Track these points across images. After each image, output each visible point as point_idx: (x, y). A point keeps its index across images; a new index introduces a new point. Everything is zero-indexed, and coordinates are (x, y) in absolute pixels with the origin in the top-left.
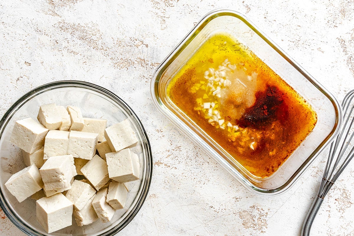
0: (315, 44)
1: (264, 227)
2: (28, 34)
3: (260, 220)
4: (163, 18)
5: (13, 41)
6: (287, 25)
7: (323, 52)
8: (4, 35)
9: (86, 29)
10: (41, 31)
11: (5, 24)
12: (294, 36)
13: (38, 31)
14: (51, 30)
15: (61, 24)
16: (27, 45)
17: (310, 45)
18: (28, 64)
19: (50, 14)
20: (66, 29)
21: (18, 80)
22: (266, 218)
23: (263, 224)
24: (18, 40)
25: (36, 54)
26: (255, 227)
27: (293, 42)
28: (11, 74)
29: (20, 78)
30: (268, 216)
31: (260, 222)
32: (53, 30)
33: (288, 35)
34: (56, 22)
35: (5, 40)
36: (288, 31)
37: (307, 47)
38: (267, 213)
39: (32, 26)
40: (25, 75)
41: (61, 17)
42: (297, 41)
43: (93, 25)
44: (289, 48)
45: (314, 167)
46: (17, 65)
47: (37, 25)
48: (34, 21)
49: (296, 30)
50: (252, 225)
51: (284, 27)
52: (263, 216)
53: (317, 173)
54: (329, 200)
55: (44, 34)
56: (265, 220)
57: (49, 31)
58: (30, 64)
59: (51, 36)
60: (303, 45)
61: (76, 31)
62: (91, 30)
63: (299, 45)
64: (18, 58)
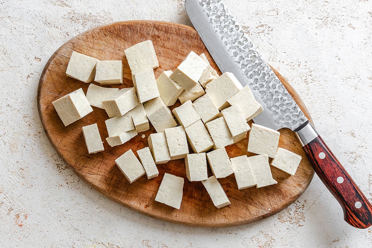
0: (345, 20)
1: (301, 221)
2: (36, 28)
3: (296, 212)
4: (180, 2)
5: (21, 35)
6: (314, 1)
7: (354, 28)
8: (11, 30)
9: (98, 18)
10: (50, 24)
11: (11, 18)
12: (322, 13)
13: (47, 23)
14: (60, 22)
15: (72, 15)
16: (36, 40)
17: (339, 21)
18: (38, 60)
19: (59, 5)
20: (76, 20)
21: (28, 77)
22: (302, 211)
23: (299, 217)
24: (26, 34)
25: (46, 48)
26: (292, 221)
27: (321, 19)
28: (21, 71)
29: (31, 75)
30: (305, 208)
31: (297, 215)
32: (63, 22)
33: (316, 12)
34: (66, 13)
35: (12, 35)
36: (315, 8)
37: (337, 23)
38: (303, 205)
39: (40, 18)
40: (36, 71)
41: (70, 7)
42: (325, 18)
43: (106, 14)
44: (317, 26)
45: (352, 153)
46: (27, 62)
47: (46, 17)
48: (42, 14)
49: (324, 6)
50: (288, 219)
51: (311, 4)
52: (300, 208)
53: (355, 159)
54: (370, 187)
55: (53, 27)
56: (302, 213)
57: (59, 23)
58: (40, 59)
59: (61, 28)
60: (331, 22)
61: (87, 22)
62: (103, 20)
63: (328, 22)
64: (27, 54)
